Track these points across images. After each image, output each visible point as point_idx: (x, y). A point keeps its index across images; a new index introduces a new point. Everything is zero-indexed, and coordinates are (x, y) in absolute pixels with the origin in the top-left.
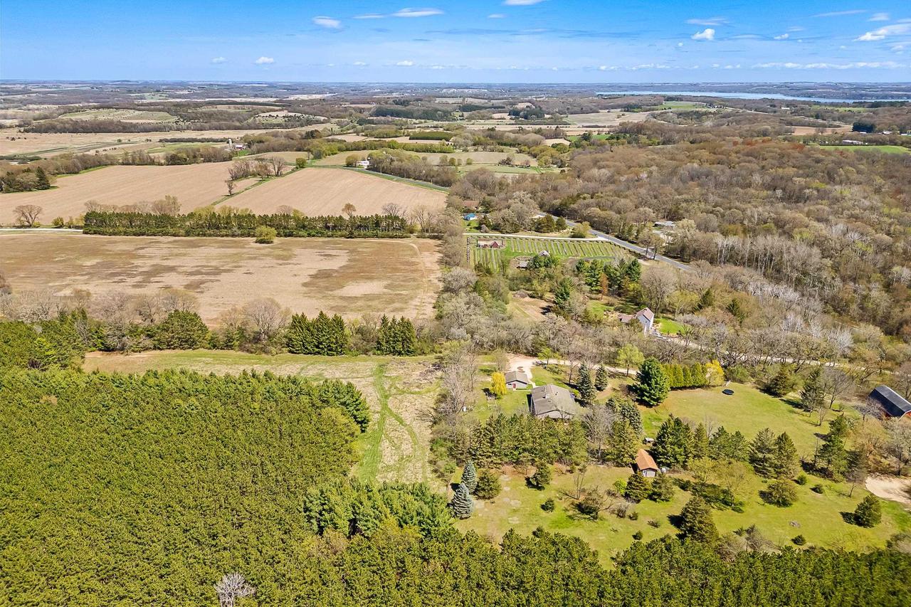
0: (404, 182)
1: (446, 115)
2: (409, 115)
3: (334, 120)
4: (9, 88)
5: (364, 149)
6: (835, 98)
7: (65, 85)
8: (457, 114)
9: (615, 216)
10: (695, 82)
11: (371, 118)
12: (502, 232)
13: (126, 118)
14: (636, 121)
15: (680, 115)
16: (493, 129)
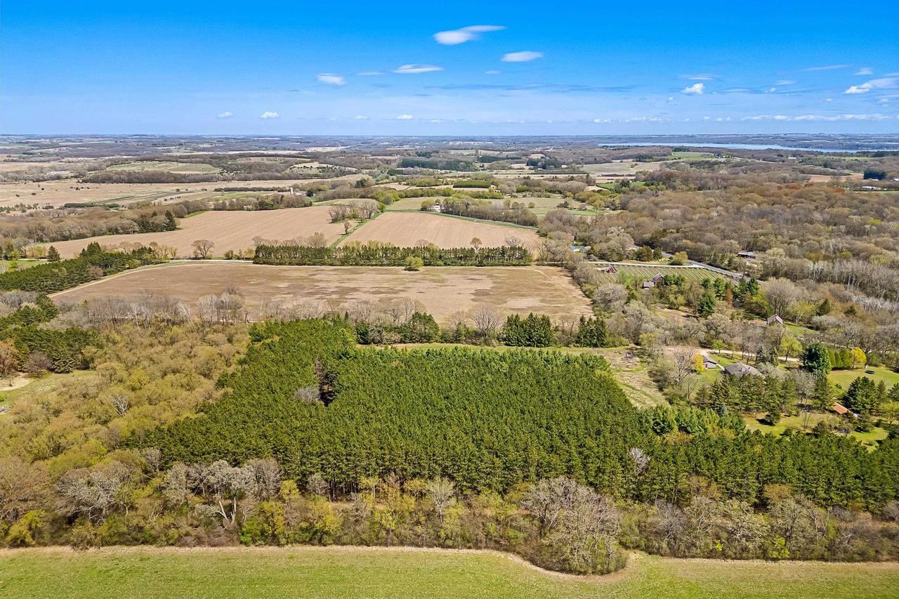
0: (486, 223)
1: (467, 166)
2: (434, 166)
3: (364, 171)
4: (38, 142)
5: (422, 196)
6: (832, 148)
7: (87, 139)
8: (478, 165)
9: (707, 247)
10: (690, 134)
11: (400, 169)
12: (608, 261)
13: (172, 170)
14: (652, 171)
15: (692, 164)
16: (528, 178)
